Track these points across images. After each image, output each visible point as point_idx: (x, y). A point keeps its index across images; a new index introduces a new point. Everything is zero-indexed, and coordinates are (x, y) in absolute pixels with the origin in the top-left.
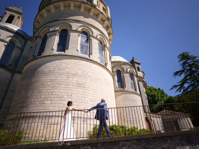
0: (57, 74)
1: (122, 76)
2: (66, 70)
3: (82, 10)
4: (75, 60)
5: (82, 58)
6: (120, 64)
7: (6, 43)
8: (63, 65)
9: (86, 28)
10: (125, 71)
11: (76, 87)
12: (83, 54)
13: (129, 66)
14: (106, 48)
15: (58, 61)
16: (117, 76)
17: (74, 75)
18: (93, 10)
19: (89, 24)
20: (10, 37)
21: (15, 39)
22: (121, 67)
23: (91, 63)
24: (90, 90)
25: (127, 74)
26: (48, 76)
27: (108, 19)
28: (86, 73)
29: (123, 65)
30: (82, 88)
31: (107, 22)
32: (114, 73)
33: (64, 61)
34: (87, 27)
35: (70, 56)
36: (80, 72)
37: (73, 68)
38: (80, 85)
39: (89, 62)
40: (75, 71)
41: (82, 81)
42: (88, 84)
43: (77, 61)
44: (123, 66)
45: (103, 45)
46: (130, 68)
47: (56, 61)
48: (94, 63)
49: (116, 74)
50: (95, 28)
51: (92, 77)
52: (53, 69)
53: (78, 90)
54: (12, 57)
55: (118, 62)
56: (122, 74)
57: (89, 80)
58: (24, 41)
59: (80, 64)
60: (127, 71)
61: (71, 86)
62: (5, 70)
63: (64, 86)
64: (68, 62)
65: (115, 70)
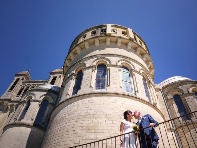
0: (66, 119)
1: (183, 102)
2: (76, 113)
3: (97, 44)
4: (87, 99)
5: (96, 93)
6: (175, 86)
7: (40, 102)
8: (73, 109)
9: (102, 60)
10: (185, 93)
11: (86, 131)
12: (99, 89)
13: (190, 84)
14: (133, 73)
15: (70, 105)
16: (177, 104)
17: (84, 116)
18: (108, 39)
19: (106, 54)
20: (43, 96)
21: (48, 96)
22: (177, 90)
23: (107, 96)
24: (105, 131)
25: (190, 97)
26: (59, 125)
27: (131, 40)
28: (100, 111)
29: (180, 85)
30: (93, 131)
31: (130, 44)
32: (170, 101)
33: (75, 103)
34: (104, 58)
35: (81, 95)
36: (91, 112)
37: (83, 109)
38: (91, 128)
39: (105, 96)
40: (86, 111)
41: (94, 121)
42: (102, 125)
43: (90, 99)
44: (180, 87)
45: (130, 70)
46: (192, 86)
47: (68, 106)
48: (112, 96)
49: (174, 102)
50: (114, 55)
51: (109, 113)
52: (64, 116)
53: (87, 134)
54: (45, 114)
55: (171, 85)
56: (183, 99)
57: (104, 119)
58: (57, 96)
59: (93, 101)
60: (188, 92)
61: (79, 132)
62: (38, 129)
63: (72, 132)
64: (79, 103)
65: (170, 96)
